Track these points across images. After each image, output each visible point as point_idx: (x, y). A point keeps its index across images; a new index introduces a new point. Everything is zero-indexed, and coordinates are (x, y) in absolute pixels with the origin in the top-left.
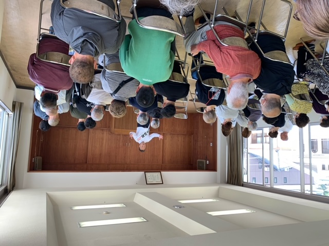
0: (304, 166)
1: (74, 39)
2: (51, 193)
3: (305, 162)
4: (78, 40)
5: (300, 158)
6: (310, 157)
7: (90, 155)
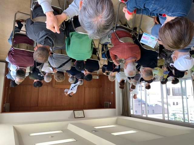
0: (164, 103)
1: (40, 37)
2: (15, 126)
4: (42, 38)
6: (167, 98)
7: (40, 101)
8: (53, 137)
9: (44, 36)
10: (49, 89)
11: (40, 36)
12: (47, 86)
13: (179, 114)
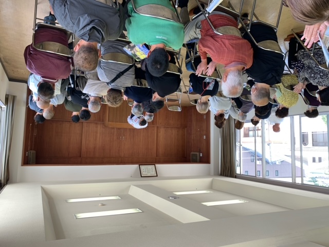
0: (295, 159)
1: (81, 27)
2: (46, 186)
3: (296, 155)
4: (85, 29)
5: (291, 150)
6: (301, 150)
7: (84, 149)
8: (104, 205)
9: (88, 24)
10: (100, 128)
11: (81, 25)
12: (96, 124)
13: (323, 180)
